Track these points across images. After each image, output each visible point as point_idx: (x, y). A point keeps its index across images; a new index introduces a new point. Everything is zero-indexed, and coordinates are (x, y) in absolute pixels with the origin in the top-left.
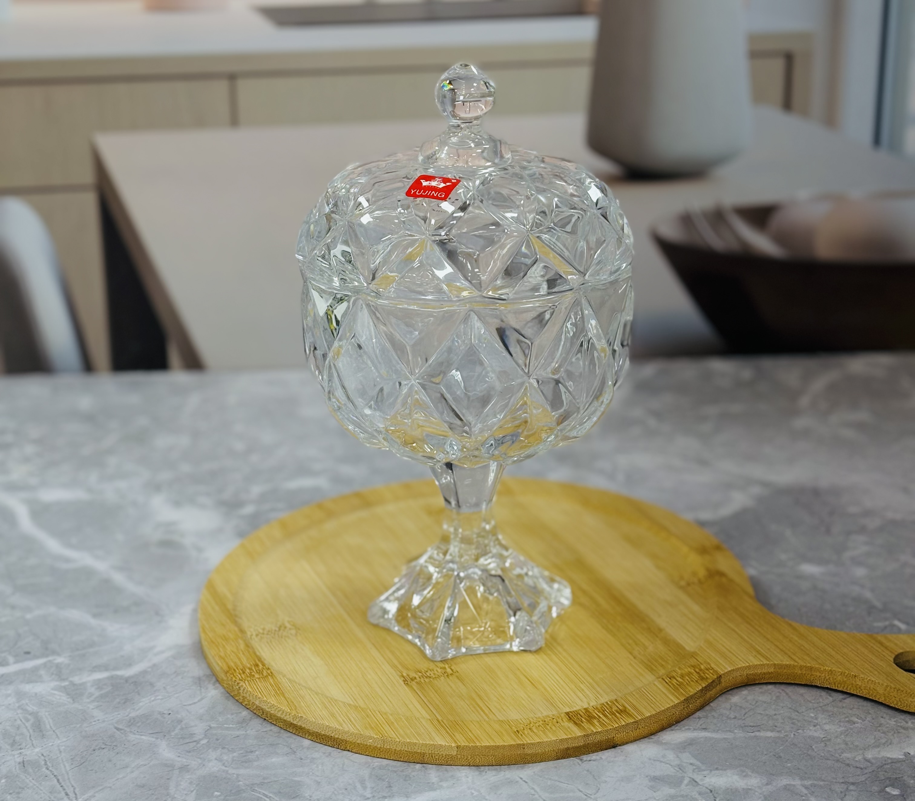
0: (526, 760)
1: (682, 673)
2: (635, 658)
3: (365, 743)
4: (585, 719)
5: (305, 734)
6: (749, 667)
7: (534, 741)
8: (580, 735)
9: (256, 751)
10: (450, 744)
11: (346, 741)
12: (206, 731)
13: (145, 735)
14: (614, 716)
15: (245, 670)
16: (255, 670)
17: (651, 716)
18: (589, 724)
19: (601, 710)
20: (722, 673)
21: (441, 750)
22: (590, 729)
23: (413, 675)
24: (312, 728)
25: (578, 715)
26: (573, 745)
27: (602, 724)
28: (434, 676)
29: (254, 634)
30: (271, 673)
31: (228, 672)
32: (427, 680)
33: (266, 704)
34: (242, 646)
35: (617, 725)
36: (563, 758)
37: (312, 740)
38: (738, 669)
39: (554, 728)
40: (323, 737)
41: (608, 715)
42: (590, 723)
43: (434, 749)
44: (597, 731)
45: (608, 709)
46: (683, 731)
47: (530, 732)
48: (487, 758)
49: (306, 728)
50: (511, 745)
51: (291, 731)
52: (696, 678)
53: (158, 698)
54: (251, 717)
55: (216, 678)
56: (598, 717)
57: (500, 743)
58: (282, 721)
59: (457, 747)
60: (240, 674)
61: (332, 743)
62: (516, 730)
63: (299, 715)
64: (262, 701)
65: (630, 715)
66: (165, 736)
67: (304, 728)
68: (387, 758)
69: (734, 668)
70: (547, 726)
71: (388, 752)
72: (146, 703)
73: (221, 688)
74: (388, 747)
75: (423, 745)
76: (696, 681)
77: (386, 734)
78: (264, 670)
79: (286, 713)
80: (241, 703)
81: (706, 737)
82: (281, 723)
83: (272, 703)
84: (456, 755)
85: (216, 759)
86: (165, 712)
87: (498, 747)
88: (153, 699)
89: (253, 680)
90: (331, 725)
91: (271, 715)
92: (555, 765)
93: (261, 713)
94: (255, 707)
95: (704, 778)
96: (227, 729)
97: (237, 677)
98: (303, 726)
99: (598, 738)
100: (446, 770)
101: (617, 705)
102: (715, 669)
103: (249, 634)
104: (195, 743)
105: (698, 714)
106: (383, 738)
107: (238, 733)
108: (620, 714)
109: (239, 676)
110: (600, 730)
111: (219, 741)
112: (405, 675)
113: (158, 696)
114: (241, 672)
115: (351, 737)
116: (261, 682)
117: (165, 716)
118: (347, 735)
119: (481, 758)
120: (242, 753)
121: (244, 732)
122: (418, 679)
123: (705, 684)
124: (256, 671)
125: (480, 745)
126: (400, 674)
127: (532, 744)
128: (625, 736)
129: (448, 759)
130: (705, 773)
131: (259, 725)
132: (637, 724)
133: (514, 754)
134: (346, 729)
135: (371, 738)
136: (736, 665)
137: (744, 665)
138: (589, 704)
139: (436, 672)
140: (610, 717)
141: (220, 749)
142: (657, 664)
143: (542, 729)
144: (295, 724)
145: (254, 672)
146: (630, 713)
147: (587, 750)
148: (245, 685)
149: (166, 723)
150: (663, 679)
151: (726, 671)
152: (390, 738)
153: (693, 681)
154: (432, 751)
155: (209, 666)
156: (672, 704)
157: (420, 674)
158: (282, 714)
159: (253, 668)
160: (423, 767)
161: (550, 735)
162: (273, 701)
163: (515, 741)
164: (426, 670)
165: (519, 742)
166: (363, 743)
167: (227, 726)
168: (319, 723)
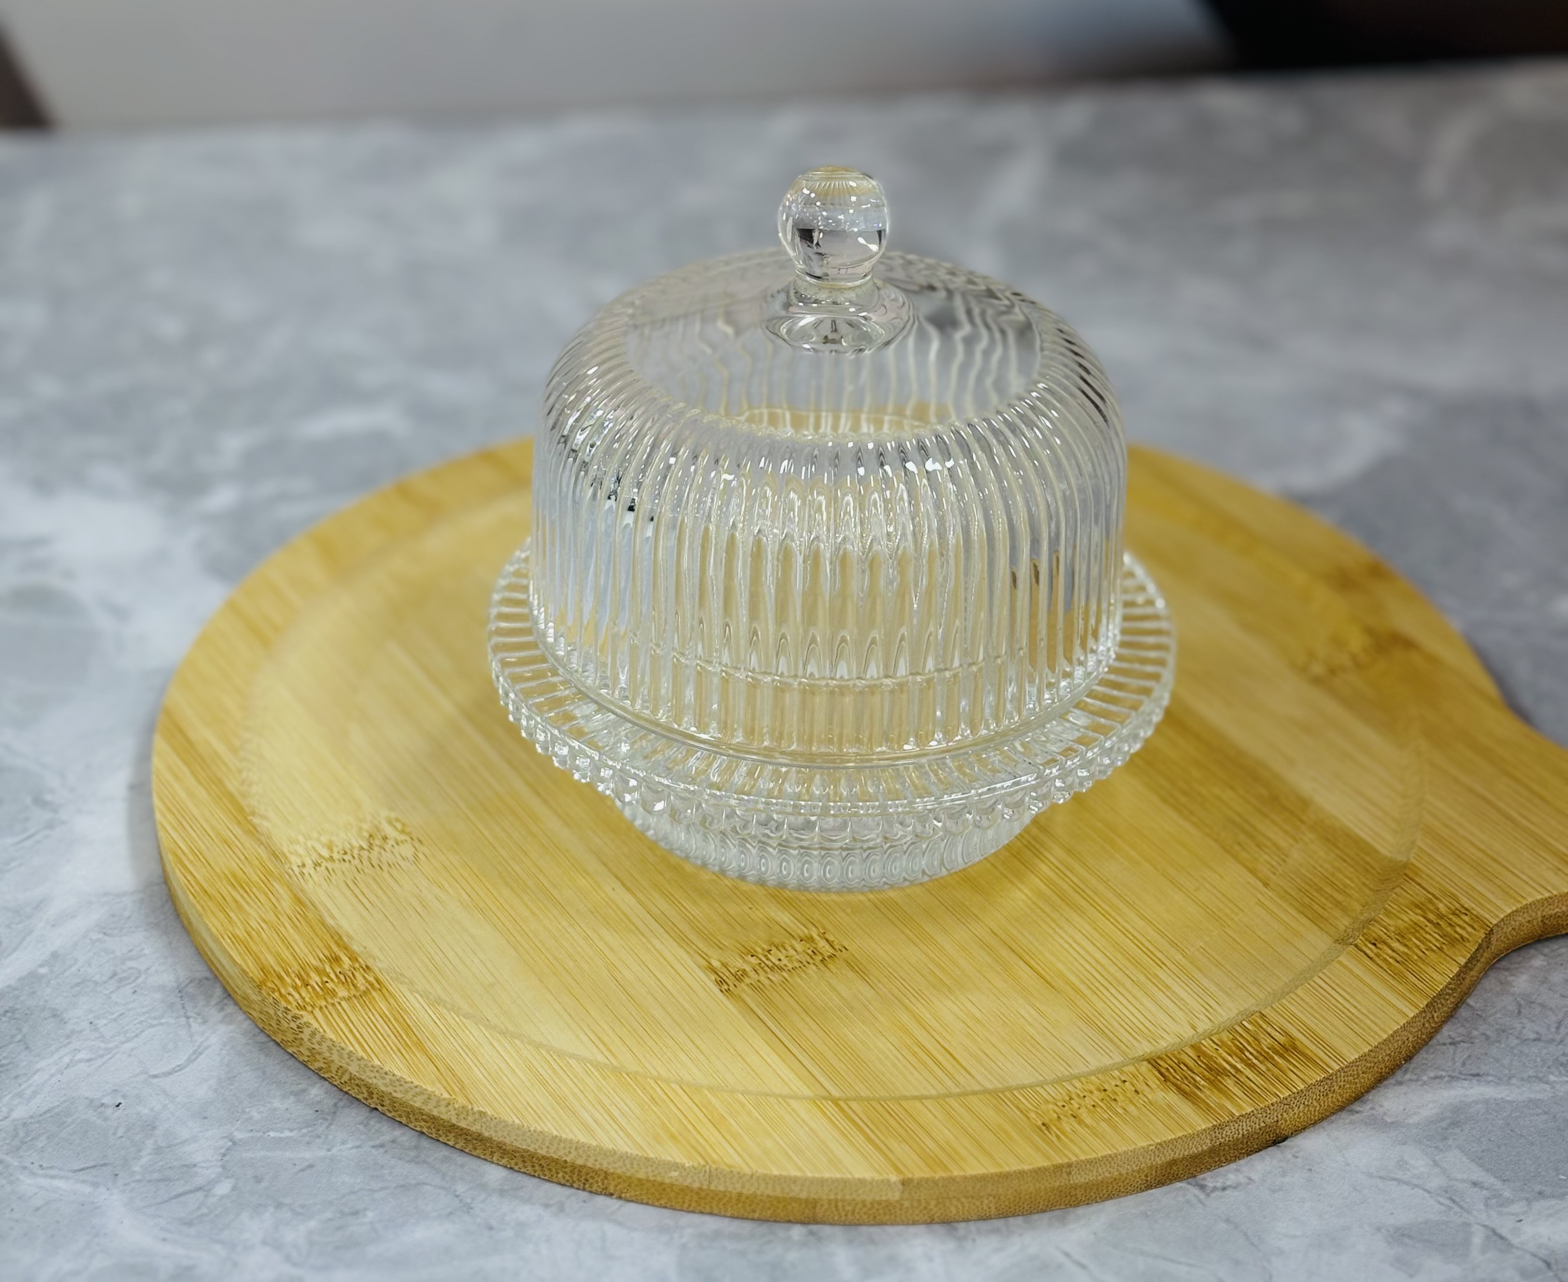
0: (1074, 1199)
1: (1397, 927)
2: (1266, 885)
3: (659, 1179)
4: (1204, 1078)
5: (492, 1153)
6: (1549, 901)
7: (1095, 1155)
8: (1204, 1127)
9: (366, 1209)
10: (885, 1176)
11: (606, 1173)
12: (224, 1155)
13: (61, 1178)
14: (1270, 1065)
15: (308, 975)
16: (333, 976)
17: (1360, 1059)
18: (1216, 1092)
19: (1234, 1048)
20: (1494, 922)
21: (860, 1192)
22: (1222, 1107)
23: (737, 964)
24: (512, 1139)
25: (1182, 1066)
26: (1186, 1153)
27: (1249, 1092)
28: (790, 966)
29: (309, 862)
30: (378, 980)
31: (263, 983)
32: (775, 977)
33: (378, 1075)
34: (287, 904)
35: (1287, 1093)
36: (1160, 1183)
37: (511, 1168)
38: (1526, 908)
39: (1131, 1108)
40: (542, 1162)
41: (1255, 1061)
42: (1220, 1090)
43: (842, 1190)
44: (1244, 1113)
45: (1249, 1044)
46: (1425, 1083)
47: (1077, 1126)
48: (978, 1203)
49: (496, 1139)
50: (1039, 1169)
51: (451, 1143)
52: (1437, 940)
53: (79, 1056)
54: (335, 1105)
55: (225, 990)
56: (1232, 1071)
57: (1014, 1166)
58: (424, 1117)
59: (903, 1183)
60: (296, 988)
61: (567, 1177)
62: (1039, 1123)
63: (476, 1109)
64: (366, 1066)
65: (1309, 1060)
66: (116, 1175)
67: (490, 1139)
68: (716, 1212)
69: (1519, 906)
70: (1113, 1104)
71: (720, 1200)
72: (52, 1075)
73: (241, 1017)
74: (721, 1188)
75: (812, 1181)
76: (1440, 949)
77: (715, 1156)
78: (357, 974)
79: (438, 1102)
80: (304, 1064)
81: (1487, 1102)
82: (423, 1123)
83: (396, 1072)
84: (898, 1202)
85: (264, 1242)
86: (105, 1101)
87: (1006, 1176)
88: (66, 1060)
89: (333, 1005)
90: (564, 1136)
91: (393, 1101)
92: (1142, 1208)
93: (366, 1095)
94: (346, 1078)
95: (1519, 1224)
96: (280, 1143)
97: (290, 998)
98: (487, 1134)
99: (1245, 1128)
100: (872, 1241)
101: (1269, 1030)
102: (1475, 913)
103: (295, 860)
104: (200, 1195)
105: (1447, 1032)
106: (707, 1167)
107: (307, 1155)
108: (1282, 1056)
109: (297, 996)
110: (1249, 1110)
111: (264, 1184)
112: (716, 964)
113: (77, 1051)
114: (299, 983)
115: (621, 1163)
116: (354, 1008)
117: (109, 1111)
118: (611, 1159)
119: (962, 1203)
120: (330, 1220)
121: (322, 1153)
122: (752, 974)
123: (1464, 957)
124: (336, 976)
125: (962, 1173)
126: (704, 963)
127: (1090, 1162)
128: (1301, 1114)
129: (878, 1210)
130: (1517, 1208)
131: (361, 1127)
132: (1329, 1082)
133: (1046, 1189)
134: (608, 1145)
135: (676, 1166)
136: (1520, 899)
137: (1539, 897)
138: (1194, 1028)
139: (792, 952)
140: (1264, 1069)
141: (271, 1209)
142: (1324, 900)
143: (1106, 1116)
144: (462, 1129)
145: (332, 980)
146: (1308, 1052)
147: (1217, 1159)
148: (315, 1021)
149: (114, 1134)
150: (1356, 946)
151: (1502, 916)
152: (727, 1165)
153: (1429, 949)
154: (837, 1194)
155: (201, 954)
156: (1403, 1021)
157: (754, 960)
158: (425, 1103)
159: (328, 969)
160: (811, 1233)
161: (1129, 1132)
162: (397, 1067)
163: (1047, 1157)
164: (766, 947)
165: (1059, 1160)
166: (652, 1178)
167: (277, 1134)
168: (532, 1129)
